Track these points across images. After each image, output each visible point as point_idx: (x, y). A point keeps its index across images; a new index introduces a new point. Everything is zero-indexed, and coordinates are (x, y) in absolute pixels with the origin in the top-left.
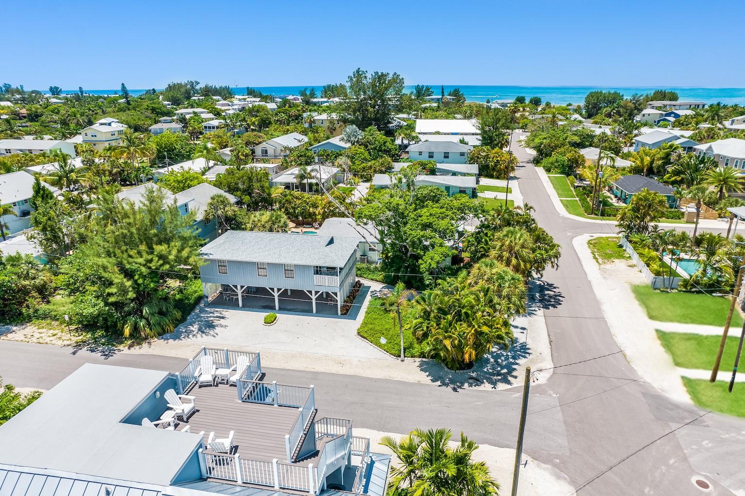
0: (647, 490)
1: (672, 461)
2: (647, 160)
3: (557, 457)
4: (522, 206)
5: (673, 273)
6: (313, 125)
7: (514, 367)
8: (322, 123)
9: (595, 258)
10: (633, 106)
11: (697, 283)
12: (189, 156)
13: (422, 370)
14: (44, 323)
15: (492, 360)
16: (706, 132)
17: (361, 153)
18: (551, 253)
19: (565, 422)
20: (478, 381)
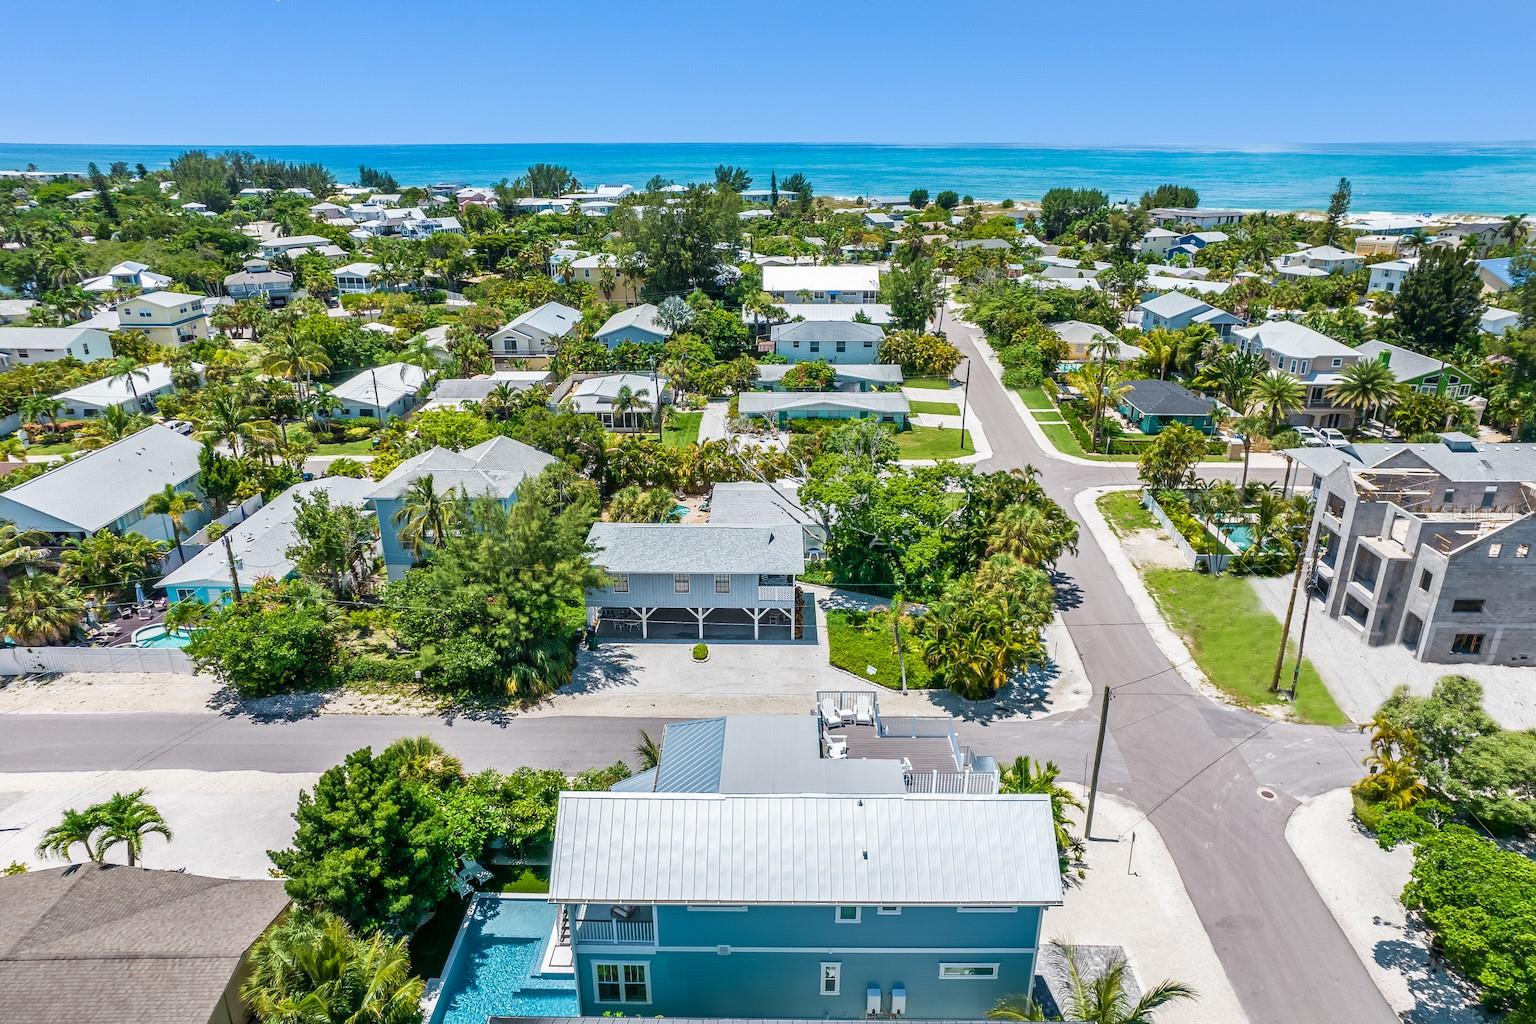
0: (1215, 806)
1: (1237, 777)
2: (1166, 350)
3: (1119, 785)
4: (1023, 469)
5: (1222, 550)
6: (571, 279)
7: (1045, 690)
8: (588, 275)
9: (1111, 528)
10: (1129, 226)
11: (1250, 563)
12: (370, 357)
13: (934, 704)
14: (366, 685)
15: (1016, 684)
16: (1248, 285)
17: (699, 349)
18: (1069, 535)
19: (1121, 749)
20: (1006, 711)
